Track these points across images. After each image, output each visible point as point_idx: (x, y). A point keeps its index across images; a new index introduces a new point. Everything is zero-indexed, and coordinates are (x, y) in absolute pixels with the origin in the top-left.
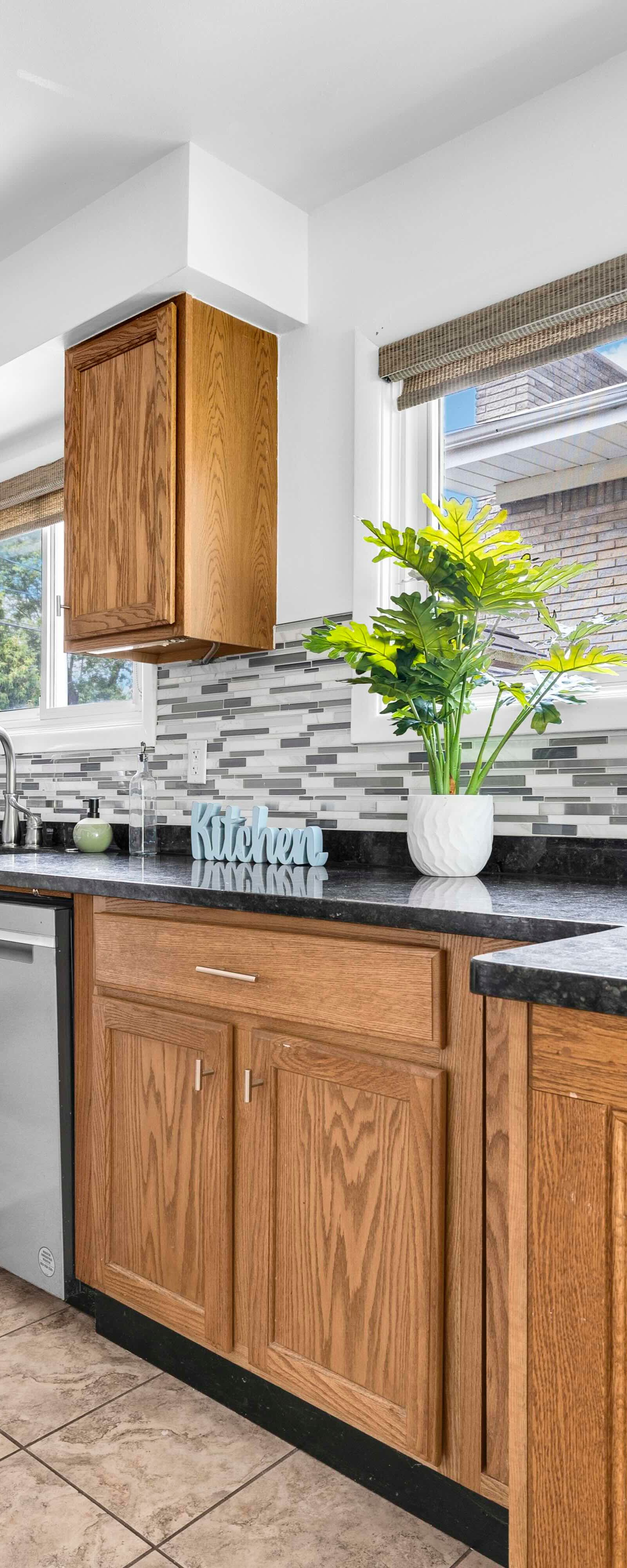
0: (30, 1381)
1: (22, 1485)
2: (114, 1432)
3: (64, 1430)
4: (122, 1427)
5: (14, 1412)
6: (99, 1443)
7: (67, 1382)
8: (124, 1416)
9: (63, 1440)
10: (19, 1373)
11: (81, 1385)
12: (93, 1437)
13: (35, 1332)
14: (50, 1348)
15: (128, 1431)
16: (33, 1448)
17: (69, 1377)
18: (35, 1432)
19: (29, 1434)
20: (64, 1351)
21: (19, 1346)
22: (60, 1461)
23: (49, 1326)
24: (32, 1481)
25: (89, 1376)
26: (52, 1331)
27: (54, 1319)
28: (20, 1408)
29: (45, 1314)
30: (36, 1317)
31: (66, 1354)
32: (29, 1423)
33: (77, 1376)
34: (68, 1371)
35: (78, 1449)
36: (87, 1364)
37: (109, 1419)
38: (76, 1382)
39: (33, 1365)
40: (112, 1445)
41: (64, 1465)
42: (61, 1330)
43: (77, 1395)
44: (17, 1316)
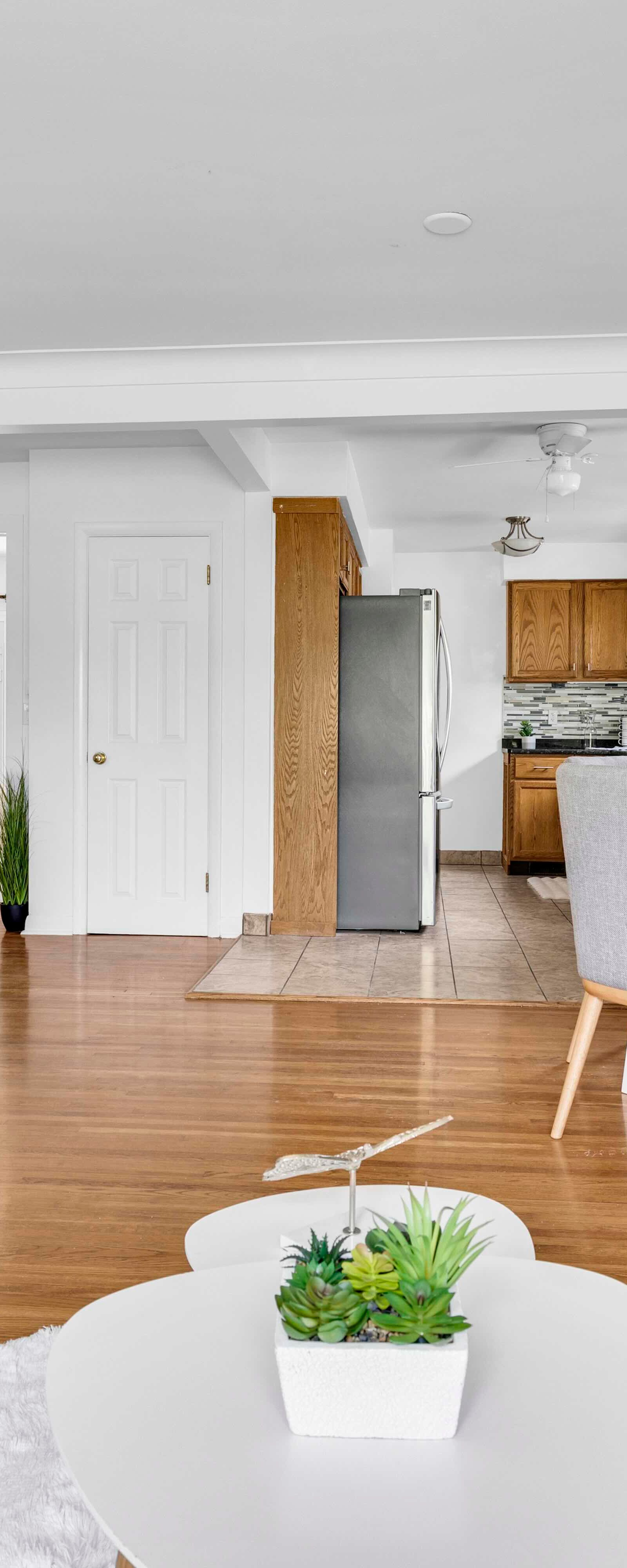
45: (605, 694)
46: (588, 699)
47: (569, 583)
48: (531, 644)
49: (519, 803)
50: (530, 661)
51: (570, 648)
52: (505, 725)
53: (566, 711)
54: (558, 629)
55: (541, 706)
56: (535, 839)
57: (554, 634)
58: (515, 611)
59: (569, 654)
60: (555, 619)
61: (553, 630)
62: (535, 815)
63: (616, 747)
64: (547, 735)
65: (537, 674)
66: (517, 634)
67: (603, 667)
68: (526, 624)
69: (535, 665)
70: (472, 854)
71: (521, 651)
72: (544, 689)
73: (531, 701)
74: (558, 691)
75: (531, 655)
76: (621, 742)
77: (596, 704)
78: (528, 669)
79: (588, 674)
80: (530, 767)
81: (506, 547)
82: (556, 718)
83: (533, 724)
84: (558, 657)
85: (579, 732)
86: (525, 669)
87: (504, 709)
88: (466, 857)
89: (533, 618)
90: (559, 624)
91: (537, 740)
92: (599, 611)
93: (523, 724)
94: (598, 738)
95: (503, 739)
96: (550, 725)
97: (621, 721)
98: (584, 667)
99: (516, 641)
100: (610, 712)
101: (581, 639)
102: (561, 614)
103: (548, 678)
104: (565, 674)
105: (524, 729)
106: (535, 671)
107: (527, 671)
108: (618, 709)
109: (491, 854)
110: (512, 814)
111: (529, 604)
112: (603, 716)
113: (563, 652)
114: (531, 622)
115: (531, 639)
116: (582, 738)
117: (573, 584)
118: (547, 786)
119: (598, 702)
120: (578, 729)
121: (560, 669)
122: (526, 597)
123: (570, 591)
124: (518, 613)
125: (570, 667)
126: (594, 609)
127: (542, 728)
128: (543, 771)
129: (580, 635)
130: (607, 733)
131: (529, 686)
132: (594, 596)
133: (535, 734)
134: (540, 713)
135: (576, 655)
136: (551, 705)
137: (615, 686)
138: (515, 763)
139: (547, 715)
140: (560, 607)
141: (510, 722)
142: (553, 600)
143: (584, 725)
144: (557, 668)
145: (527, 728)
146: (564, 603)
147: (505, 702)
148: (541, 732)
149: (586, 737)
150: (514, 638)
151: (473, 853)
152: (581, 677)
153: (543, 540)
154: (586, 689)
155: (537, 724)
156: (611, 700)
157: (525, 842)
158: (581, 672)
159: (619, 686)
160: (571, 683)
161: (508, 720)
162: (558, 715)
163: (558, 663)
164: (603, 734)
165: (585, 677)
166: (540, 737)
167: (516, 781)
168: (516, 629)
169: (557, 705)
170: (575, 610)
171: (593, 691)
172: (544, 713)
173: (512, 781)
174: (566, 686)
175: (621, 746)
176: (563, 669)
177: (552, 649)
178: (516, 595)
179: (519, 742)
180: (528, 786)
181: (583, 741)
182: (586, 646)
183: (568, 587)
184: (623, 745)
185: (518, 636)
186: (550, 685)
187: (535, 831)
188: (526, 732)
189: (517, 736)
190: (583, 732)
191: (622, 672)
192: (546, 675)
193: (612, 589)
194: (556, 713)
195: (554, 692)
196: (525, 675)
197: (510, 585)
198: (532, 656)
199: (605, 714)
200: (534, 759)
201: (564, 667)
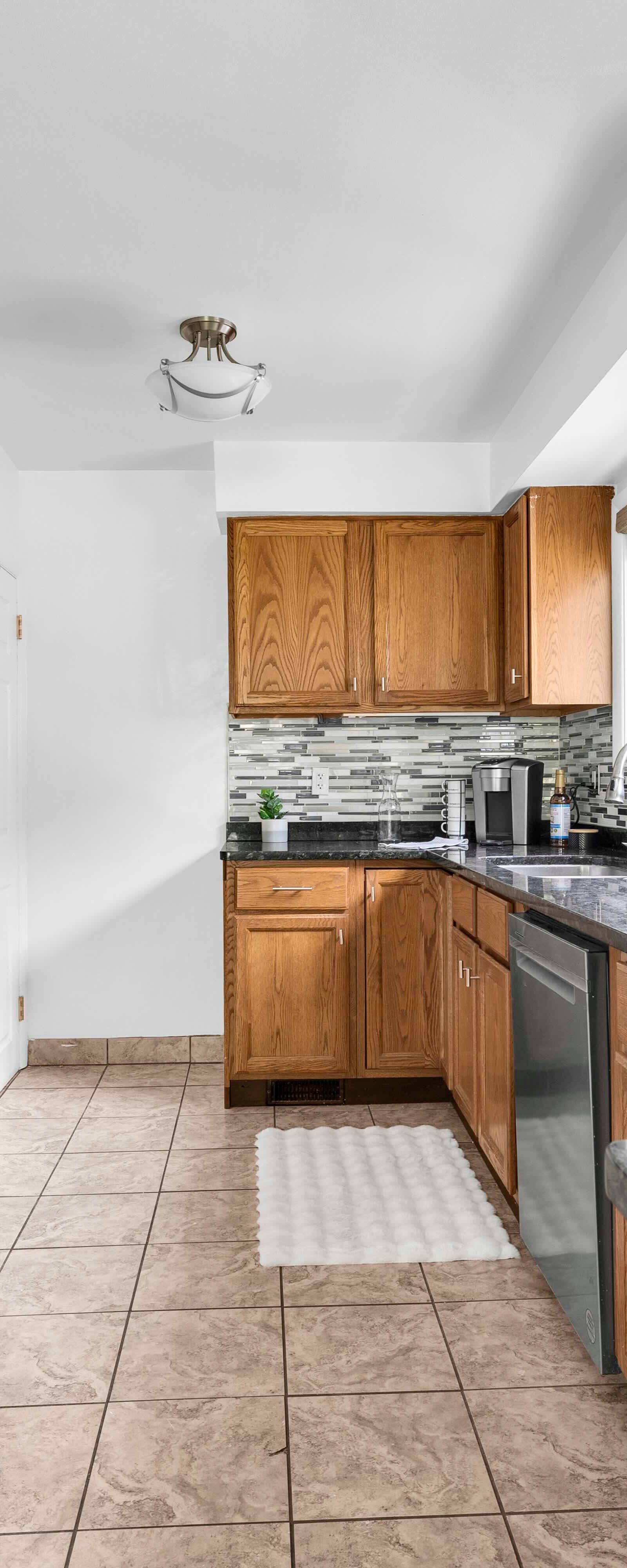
0: (548, 1447)
1: (481, 1551)
2: (597, 1545)
3: (551, 1516)
4: (608, 1545)
5: (516, 1471)
6: (577, 1549)
7: (582, 1465)
8: (618, 1534)
9: (544, 1526)
10: (544, 1433)
11: (594, 1476)
12: (574, 1539)
13: (582, 1396)
14: (587, 1420)
15: (613, 1553)
16: (512, 1519)
17: (588, 1461)
18: (523, 1503)
19: (517, 1502)
20: (599, 1429)
21: (559, 1404)
22: (529, 1546)
23: (599, 1396)
24: (492, 1553)
25: (608, 1470)
26: (599, 1402)
27: (608, 1389)
28: (524, 1470)
29: (603, 1381)
30: (591, 1381)
31: (599, 1434)
32: (523, 1491)
33: (596, 1464)
34: (590, 1454)
35: (552, 1544)
36: (613, 1455)
37: (601, 1529)
38: (591, 1470)
39: (561, 1431)
40: (588, 1559)
41: (529, 1553)
42: (608, 1405)
43: (584, 1485)
44: (575, 1371)
45: (417, 738)
46: (384, 747)
47: (344, 522)
48: (272, 641)
49: (245, 960)
50: (271, 673)
51: (347, 648)
52: (234, 796)
53: (344, 769)
54: (324, 611)
55: (300, 761)
56: (278, 1033)
57: (317, 621)
58: (240, 577)
59: (346, 660)
60: (318, 592)
61: (315, 613)
62: (278, 985)
63: (437, 839)
64: (310, 814)
65: (284, 699)
66: (244, 621)
67: (412, 684)
68: (261, 601)
69: (280, 682)
70: (172, 1044)
71: (254, 654)
72: (304, 729)
73: (279, 751)
74: (330, 733)
75: (272, 661)
76: (445, 827)
77: (401, 754)
78: (268, 689)
79: (381, 699)
80: (265, 887)
81: (178, 389)
82: (326, 783)
83: (283, 795)
84: (324, 665)
85: (369, 809)
86: (261, 689)
87: (229, 768)
88: (162, 1048)
89: (275, 590)
90: (325, 602)
91: (290, 825)
92: (402, 576)
93: (263, 796)
94: (403, 818)
95: (228, 823)
96: (317, 796)
97: (446, 787)
98: (375, 685)
99: (243, 634)
100: (426, 771)
101: (366, 632)
102: (327, 581)
103: (306, 706)
104: (337, 699)
105: (266, 804)
106: (280, 693)
107: (264, 693)
108: (440, 765)
109: (208, 1041)
110: (232, 984)
111: (268, 564)
112: (413, 777)
113: (334, 655)
114: (269, 598)
115: (272, 631)
116: (375, 819)
117: (351, 524)
118: (301, 926)
119: (403, 753)
120: (367, 802)
121: (329, 689)
122: (261, 550)
123: (346, 538)
124: (245, 580)
125: (348, 685)
126: (392, 573)
127: (300, 801)
128: (292, 896)
129: (366, 622)
130: (420, 808)
131: (276, 724)
132: (392, 547)
133: (287, 813)
134: (297, 773)
135: (359, 664)
136: (318, 758)
137: (433, 722)
138: (235, 879)
139: (311, 778)
140: (327, 569)
141: (240, 792)
142: (314, 554)
143: (379, 795)
144: (322, 687)
145: (270, 803)
146: (335, 561)
147: (232, 755)
148: (299, 809)
149: (382, 818)
150: (239, 629)
151: (174, 1041)
152: (368, 703)
153: (261, 372)
154: (382, 727)
155: (292, 795)
156: (427, 747)
157: (258, 1040)
158: (369, 694)
159: (440, 721)
160: (350, 717)
161: (239, 788)
162: (331, 778)
163: (323, 678)
164: (413, 812)
165: (377, 705)
166: (296, 819)
167: (237, 917)
168: (242, 612)
169: (326, 759)
170: (355, 574)
171: (393, 732)
172: (304, 773)
173: (230, 916)
174: (344, 722)
175: (446, 836)
176: (334, 688)
177: (312, 651)
178: (242, 545)
179: (257, 828)
180: (263, 926)
181: (376, 826)
182: (378, 645)
183: (340, 529)
184: (449, 833)
185: (246, 626)
186: (313, 721)
187: (277, 1017)
188: (270, 811)
189: (254, 819)
190: (375, 809)
191: (448, 693)
192: (302, 700)
193: (426, 534)
194: (327, 773)
195: (322, 734)
196: (261, 701)
197: (232, 524)
198: (274, 664)
199: (416, 774)
200: (274, 870)
201: (336, 685)
